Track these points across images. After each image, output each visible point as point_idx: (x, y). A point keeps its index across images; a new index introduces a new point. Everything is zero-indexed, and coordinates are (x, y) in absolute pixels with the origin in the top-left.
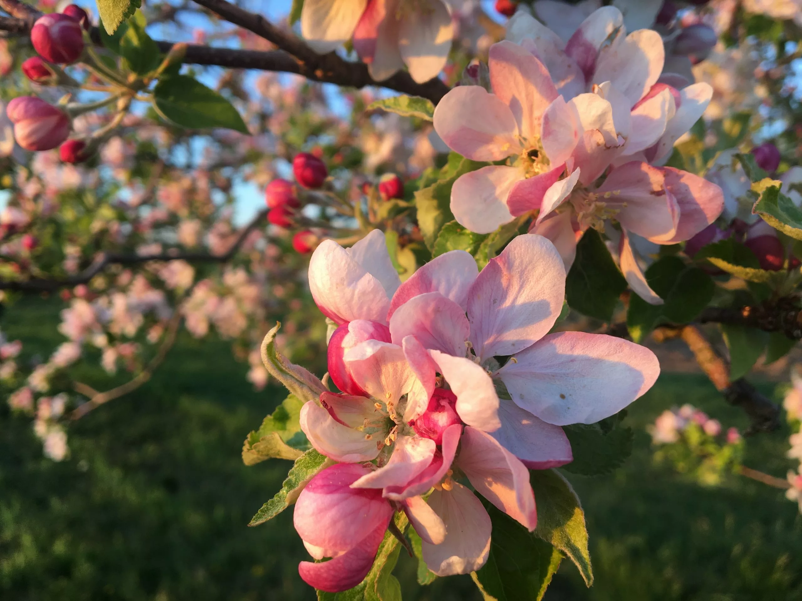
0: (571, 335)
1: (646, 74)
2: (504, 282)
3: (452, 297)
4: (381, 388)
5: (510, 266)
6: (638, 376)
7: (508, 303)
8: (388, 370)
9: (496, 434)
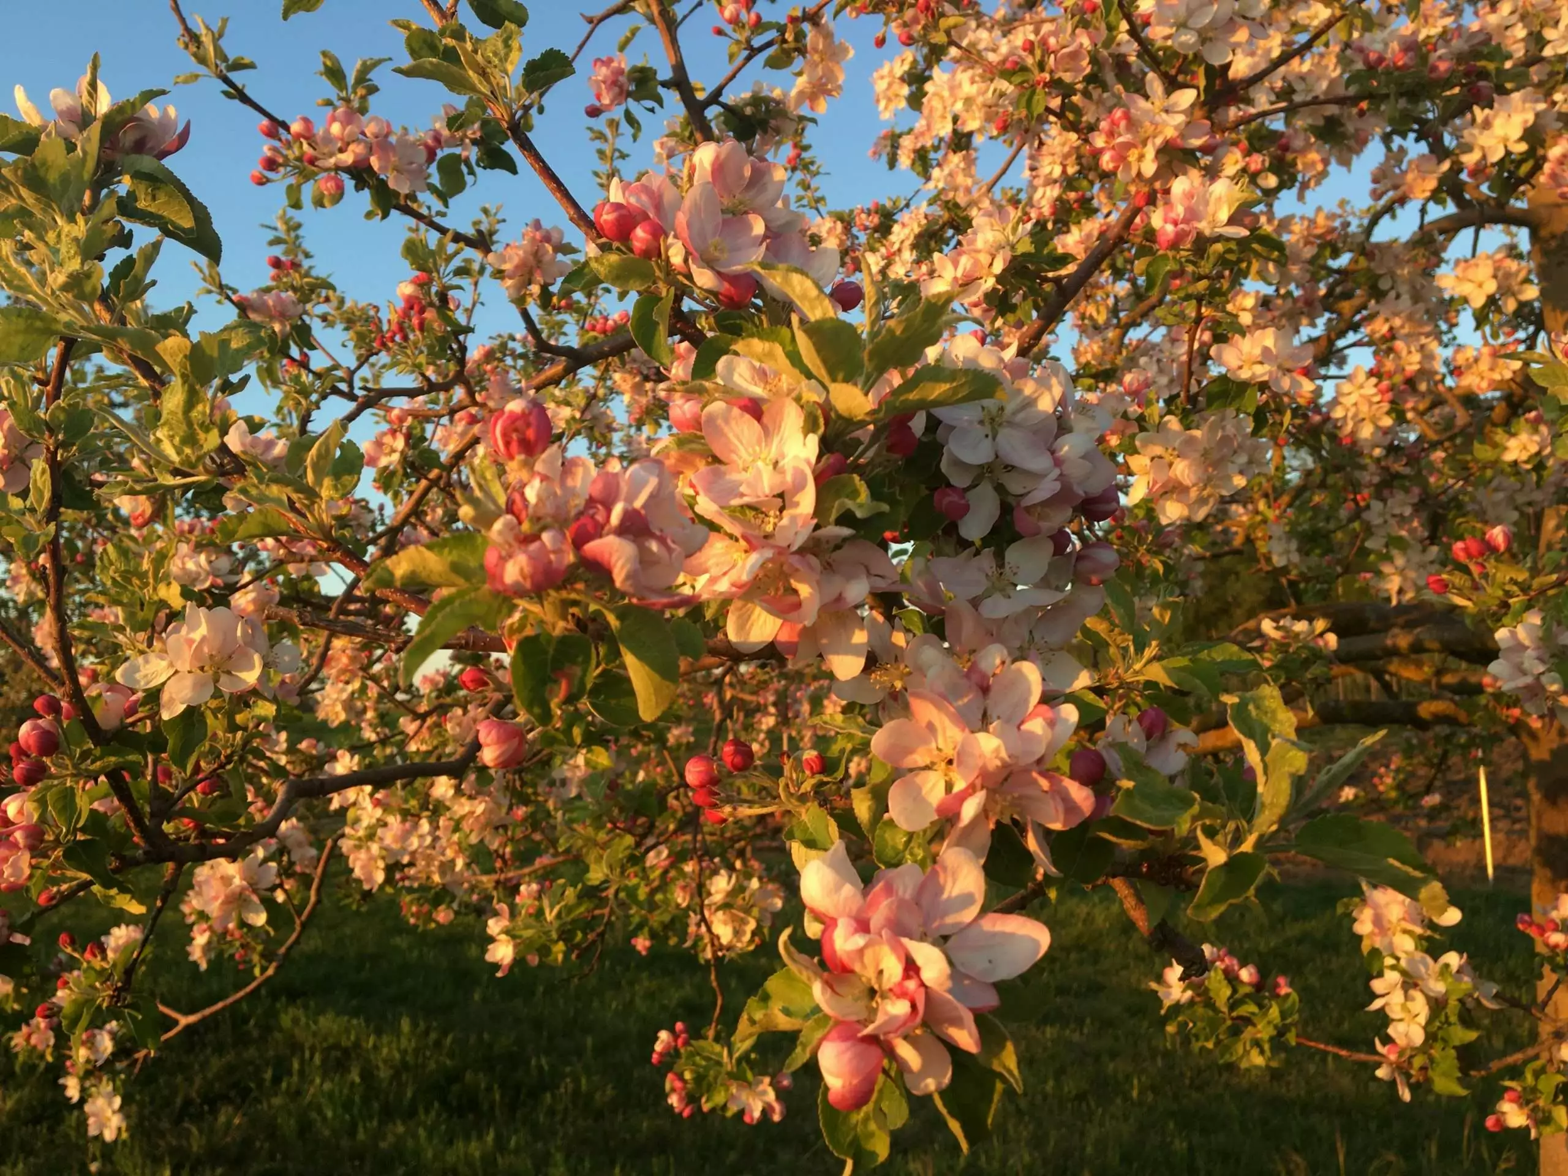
0: (991, 916)
1: (1029, 692)
2: (941, 880)
3: (907, 896)
4: (864, 966)
5: (945, 869)
6: (1037, 944)
7: (945, 896)
8: (868, 955)
9: (950, 991)
